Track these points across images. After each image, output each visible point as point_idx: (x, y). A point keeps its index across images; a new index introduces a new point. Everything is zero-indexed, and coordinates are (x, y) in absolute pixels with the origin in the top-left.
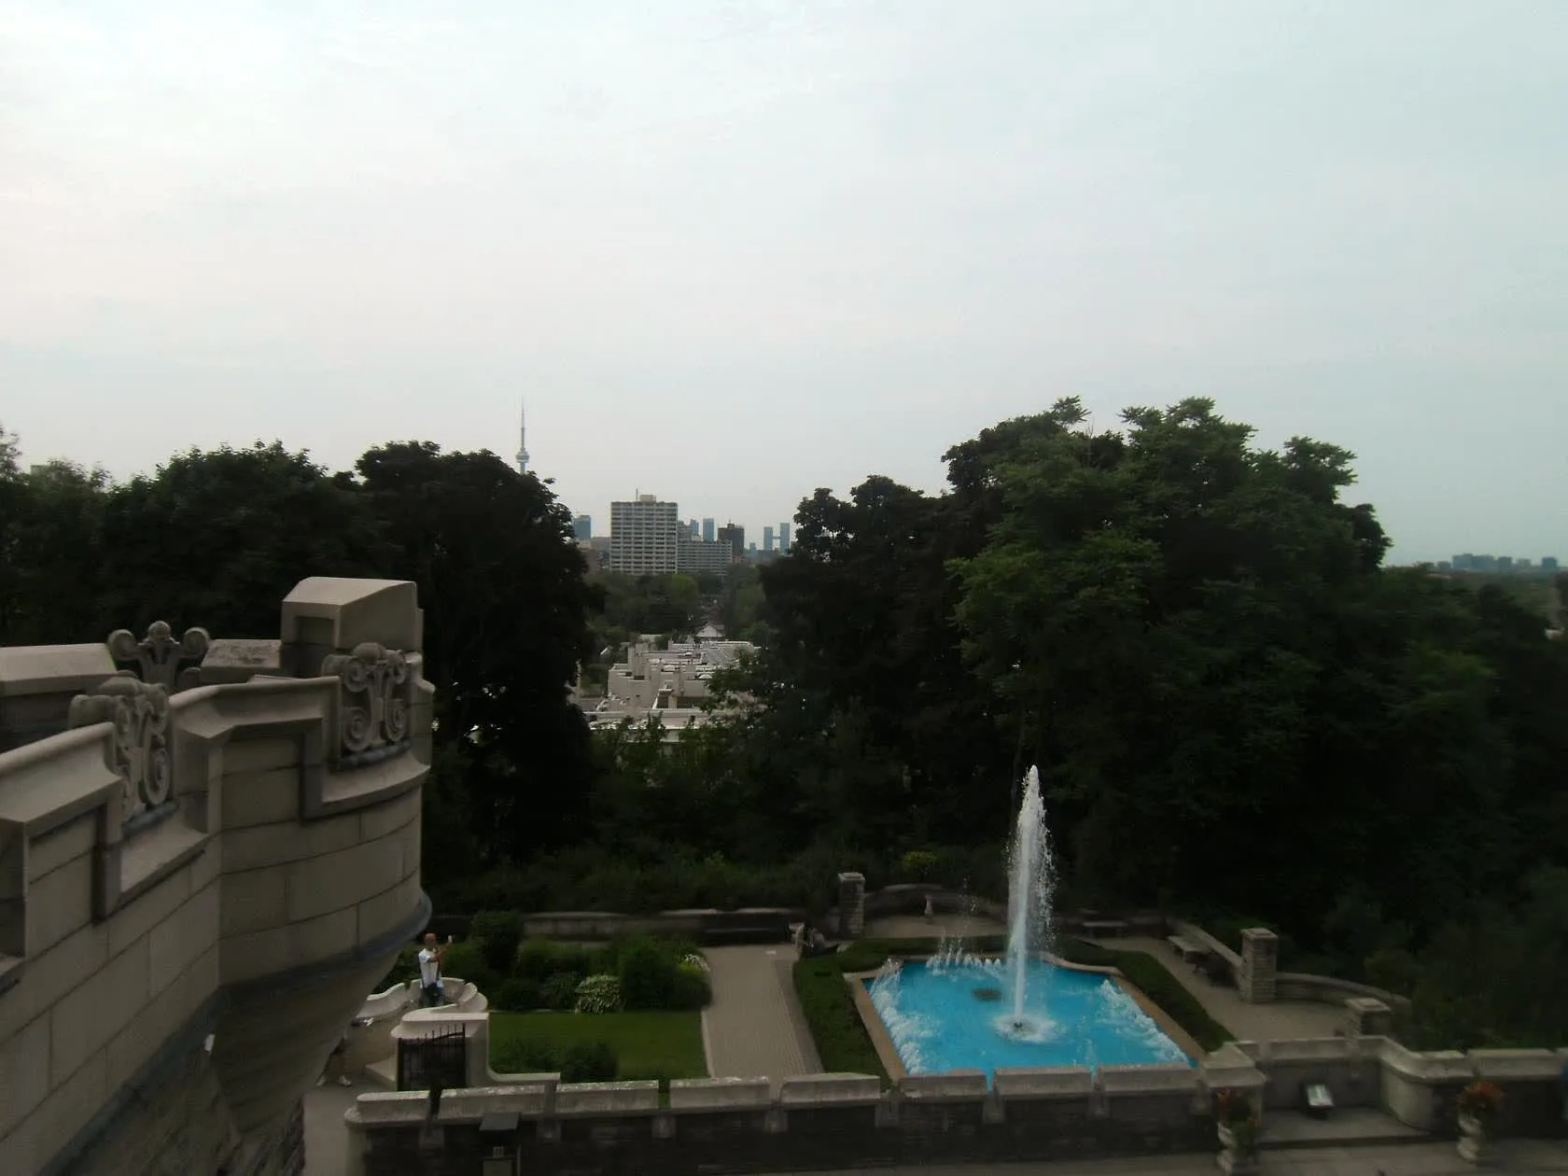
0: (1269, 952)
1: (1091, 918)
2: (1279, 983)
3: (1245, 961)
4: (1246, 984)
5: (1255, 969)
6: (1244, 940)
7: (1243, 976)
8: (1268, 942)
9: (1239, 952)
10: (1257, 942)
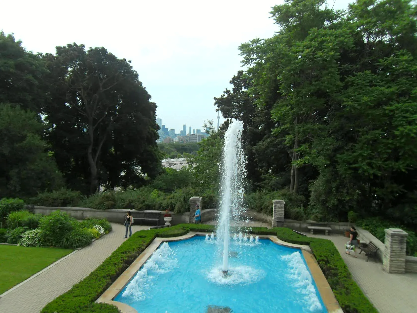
0: (401, 242)
1: (313, 225)
2: (407, 262)
3: (386, 247)
4: (386, 261)
5: (391, 252)
6: (386, 234)
7: (385, 256)
8: (402, 236)
9: (383, 242)
10: (393, 236)
